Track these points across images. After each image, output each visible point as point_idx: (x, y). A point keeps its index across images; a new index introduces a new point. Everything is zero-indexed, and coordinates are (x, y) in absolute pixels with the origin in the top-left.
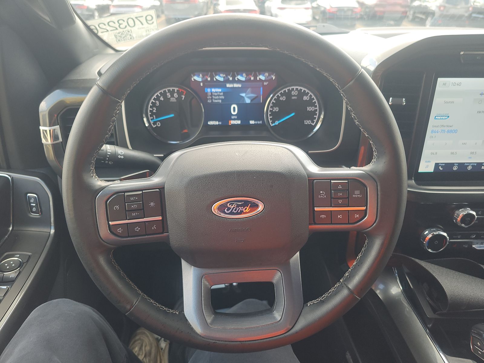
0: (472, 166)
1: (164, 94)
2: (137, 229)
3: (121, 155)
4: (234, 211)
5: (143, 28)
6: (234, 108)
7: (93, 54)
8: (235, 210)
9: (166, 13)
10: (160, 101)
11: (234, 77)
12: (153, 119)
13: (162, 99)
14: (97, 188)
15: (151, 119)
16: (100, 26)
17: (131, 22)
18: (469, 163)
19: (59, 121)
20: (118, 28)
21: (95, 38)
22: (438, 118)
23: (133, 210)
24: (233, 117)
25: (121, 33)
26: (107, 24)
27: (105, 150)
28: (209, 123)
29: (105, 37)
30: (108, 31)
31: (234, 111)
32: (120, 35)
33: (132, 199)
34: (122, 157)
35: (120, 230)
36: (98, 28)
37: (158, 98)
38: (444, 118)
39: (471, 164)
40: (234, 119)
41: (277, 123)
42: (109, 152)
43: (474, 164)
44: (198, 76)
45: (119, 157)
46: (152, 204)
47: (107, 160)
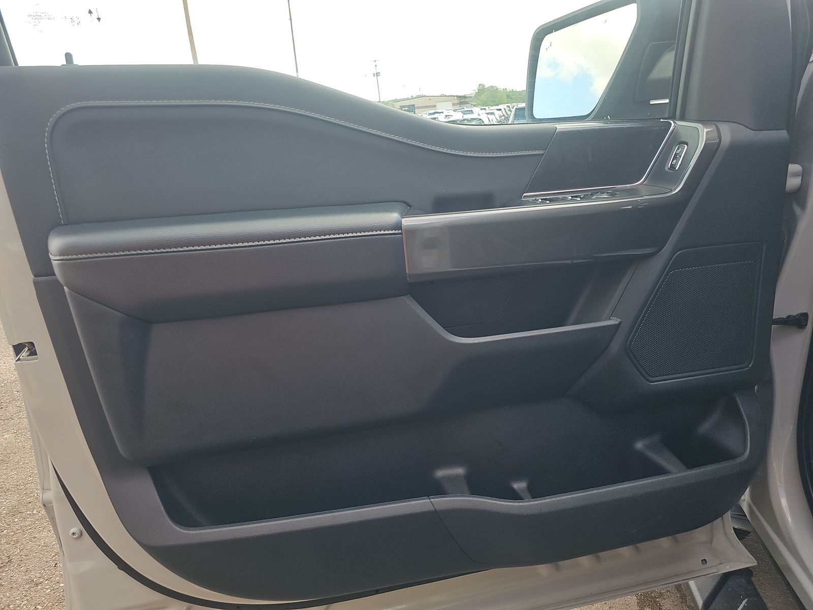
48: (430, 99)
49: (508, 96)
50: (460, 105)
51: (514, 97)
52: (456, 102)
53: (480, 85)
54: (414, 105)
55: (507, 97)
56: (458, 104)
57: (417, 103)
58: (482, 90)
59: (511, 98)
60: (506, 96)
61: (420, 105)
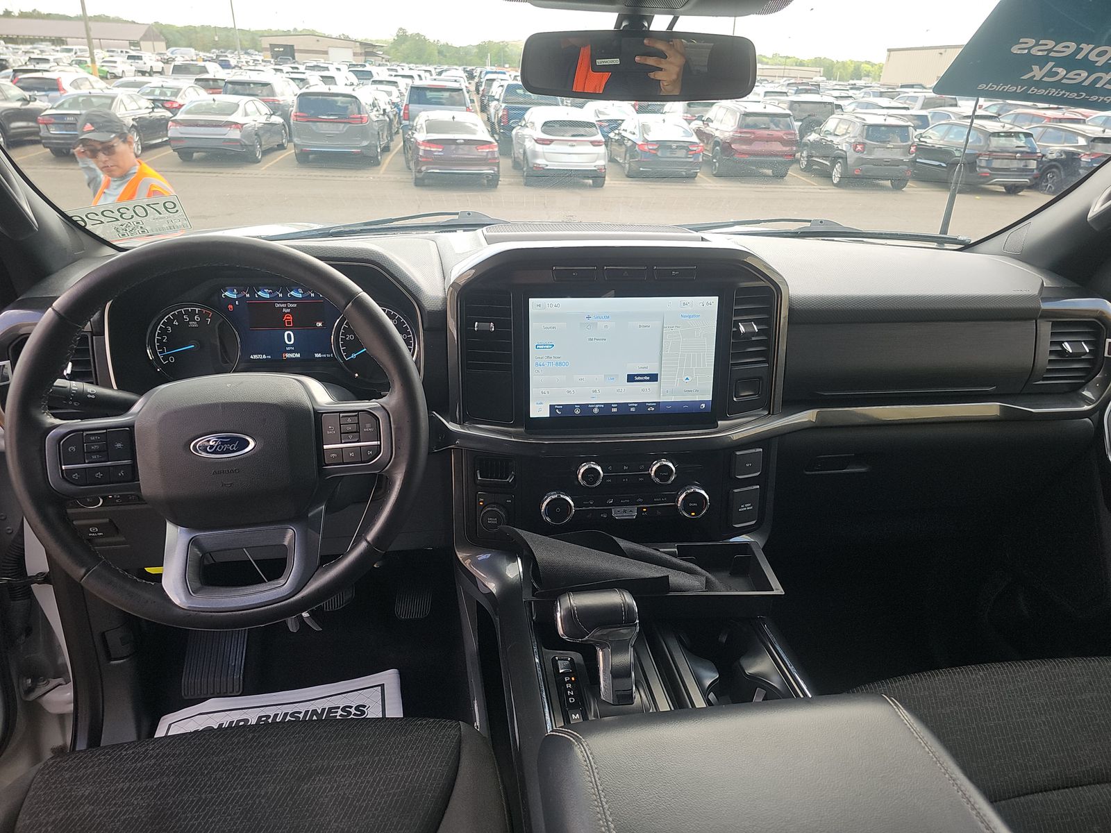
0: (598, 408)
1: (179, 317)
2: (99, 475)
3: (91, 394)
4: (218, 449)
5: (161, 218)
6: (289, 335)
7: (71, 260)
8: (220, 448)
9: (296, 140)
10: (173, 326)
11: (285, 293)
12: (163, 352)
13: (176, 323)
14: (47, 426)
15: (160, 352)
16: (89, 216)
17: (140, 211)
18: (593, 404)
19: (10, 354)
20: (120, 218)
21: (80, 233)
22: (540, 347)
23: (94, 452)
24: (288, 349)
25: (125, 225)
26: (100, 214)
27: (69, 387)
28: (252, 357)
29: (98, 231)
30: (102, 222)
31: (289, 339)
32: (123, 227)
33: (93, 438)
34: (93, 397)
35: (75, 476)
36: (86, 219)
37: (170, 322)
38: (547, 347)
39: (597, 406)
40: (291, 352)
41: (354, 356)
42: (74, 390)
43: (601, 406)
44: (232, 291)
45: (89, 396)
46: (119, 445)
47: (71, 400)
48: (318, 41)
49: (440, 52)
50: (366, 56)
51: (448, 54)
52: (359, 50)
53: (401, 29)
54: (293, 46)
55: (438, 53)
56: (361, 54)
57: (298, 43)
58: (402, 37)
59: (445, 56)
60: (437, 51)
61: (302, 48)
